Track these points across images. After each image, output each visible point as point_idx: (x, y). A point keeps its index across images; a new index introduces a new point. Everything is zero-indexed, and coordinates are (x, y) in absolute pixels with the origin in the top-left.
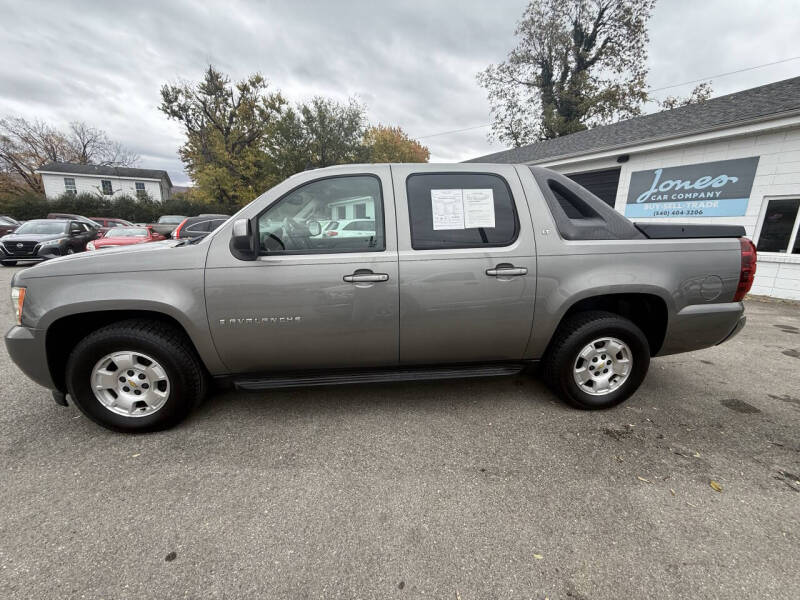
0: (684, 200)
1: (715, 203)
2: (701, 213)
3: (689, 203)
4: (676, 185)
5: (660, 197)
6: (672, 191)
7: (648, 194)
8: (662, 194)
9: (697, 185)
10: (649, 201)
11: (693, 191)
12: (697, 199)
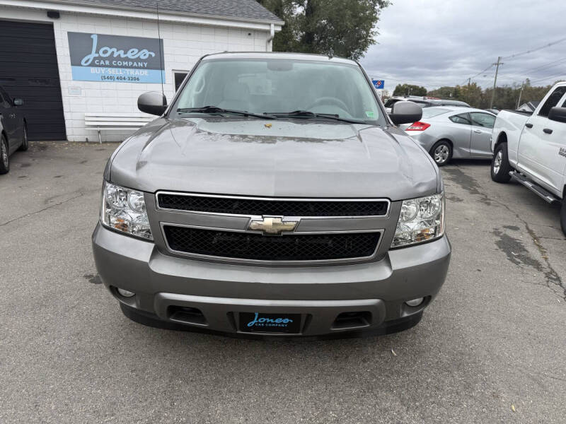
0: (122, 67)
1: (145, 72)
2: (138, 79)
3: (127, 70)
4: (113, 52)
5: (102, 62)
6: (111, 58)
7: (91, 57)
8: (104, 59)
9: (129, 55)
10: (92, 65)
11: (127, 59)
12: (132, 67)
